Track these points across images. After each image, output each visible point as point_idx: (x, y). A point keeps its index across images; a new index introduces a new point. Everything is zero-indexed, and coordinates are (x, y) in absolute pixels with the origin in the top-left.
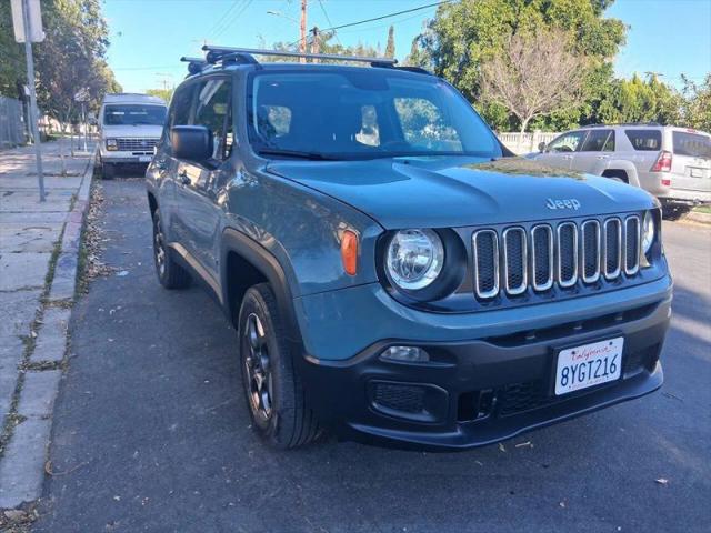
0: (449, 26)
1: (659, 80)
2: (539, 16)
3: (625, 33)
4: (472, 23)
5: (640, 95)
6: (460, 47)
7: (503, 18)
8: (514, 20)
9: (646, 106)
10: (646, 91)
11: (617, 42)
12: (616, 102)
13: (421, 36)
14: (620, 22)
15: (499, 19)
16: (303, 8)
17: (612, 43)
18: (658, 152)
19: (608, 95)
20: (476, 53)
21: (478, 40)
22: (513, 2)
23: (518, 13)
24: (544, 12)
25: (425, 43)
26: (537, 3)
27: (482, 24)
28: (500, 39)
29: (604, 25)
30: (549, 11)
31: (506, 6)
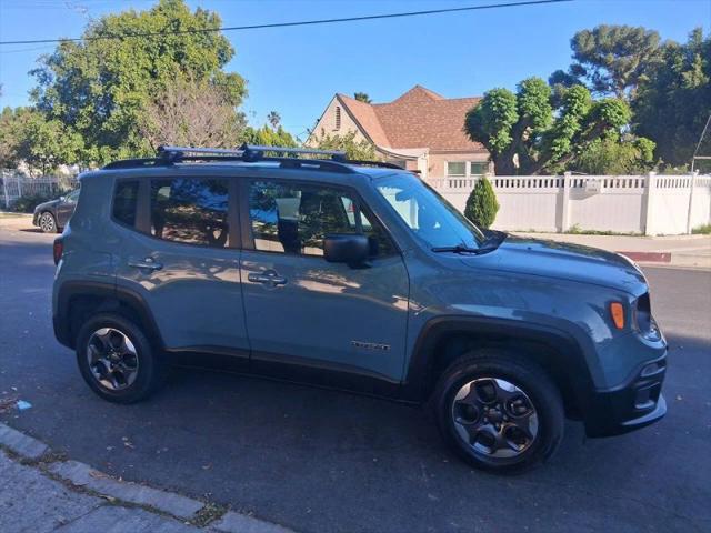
0: (83, 66)
2: (177, 65)
3: (245, 87)
4: (111, 66)
6: (97, 89)
7: (141, 63)
8: (150, 66)
11: (241, 94)
13: (37, 70)
14: (240, 77)
15: (138, 64)
17: (238, 94)
20: (120, 96)
21: (118, 83)
22: (148, 50)
23: (153, 61)
24: (179, 62)
25: (45, 79)
26: (171, 52)
27: (122, 68)
28: (141, 85)
29: (228, 78)
30: (183, 61)
31: (141, 53)
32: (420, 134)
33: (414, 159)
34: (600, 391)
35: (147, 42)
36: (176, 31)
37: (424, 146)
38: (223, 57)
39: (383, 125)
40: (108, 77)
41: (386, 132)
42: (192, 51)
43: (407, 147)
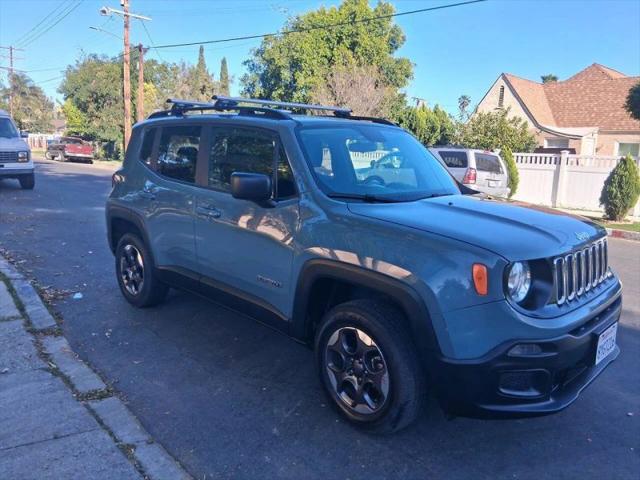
0: (276, 56)
1: (441, 109)
2: (350, 53)
3: (412, 70)
4: (297, 55)
5: (428, 120)
6: (286, 74)
7: (321, 52)
8: (329, 55)
9: (433, 130)
10: (433, 116)
11: (407, 76)
12: (411, 125)
13: (248, 61)
14: (408, 61)
15: (318, 53)
16: (126, 26)
17: (404, 77)
18: (465, 169)
19: (404, 119)
20: (301, 81)
21: (301, 70)
22: (328, 40)
23: (332, 50)
24: (353, 50)
25: (253, 68)
26: (347, 42)
27: (304, 56)
28: (319, 71)
29: (397, 62)
30: (357, 49)
31: (323, 43)
32: (590, 113)
33: (578, 138)
34: (446, 360)
35: (328, 33)
36: (353, 22)
37: (593, 126)
38: (393, 45)
39: (552, 103)
40: (295, 65)
41: (553, 111)
42: (365, 40)
43: (574, 126)
